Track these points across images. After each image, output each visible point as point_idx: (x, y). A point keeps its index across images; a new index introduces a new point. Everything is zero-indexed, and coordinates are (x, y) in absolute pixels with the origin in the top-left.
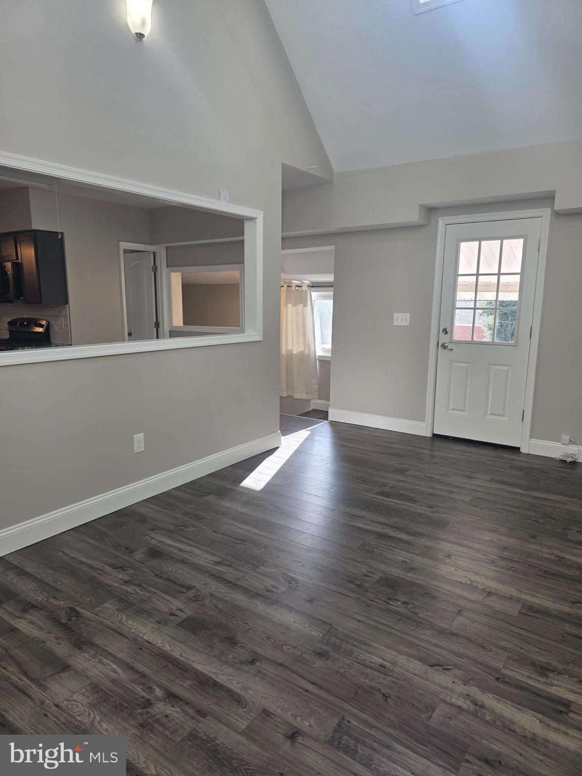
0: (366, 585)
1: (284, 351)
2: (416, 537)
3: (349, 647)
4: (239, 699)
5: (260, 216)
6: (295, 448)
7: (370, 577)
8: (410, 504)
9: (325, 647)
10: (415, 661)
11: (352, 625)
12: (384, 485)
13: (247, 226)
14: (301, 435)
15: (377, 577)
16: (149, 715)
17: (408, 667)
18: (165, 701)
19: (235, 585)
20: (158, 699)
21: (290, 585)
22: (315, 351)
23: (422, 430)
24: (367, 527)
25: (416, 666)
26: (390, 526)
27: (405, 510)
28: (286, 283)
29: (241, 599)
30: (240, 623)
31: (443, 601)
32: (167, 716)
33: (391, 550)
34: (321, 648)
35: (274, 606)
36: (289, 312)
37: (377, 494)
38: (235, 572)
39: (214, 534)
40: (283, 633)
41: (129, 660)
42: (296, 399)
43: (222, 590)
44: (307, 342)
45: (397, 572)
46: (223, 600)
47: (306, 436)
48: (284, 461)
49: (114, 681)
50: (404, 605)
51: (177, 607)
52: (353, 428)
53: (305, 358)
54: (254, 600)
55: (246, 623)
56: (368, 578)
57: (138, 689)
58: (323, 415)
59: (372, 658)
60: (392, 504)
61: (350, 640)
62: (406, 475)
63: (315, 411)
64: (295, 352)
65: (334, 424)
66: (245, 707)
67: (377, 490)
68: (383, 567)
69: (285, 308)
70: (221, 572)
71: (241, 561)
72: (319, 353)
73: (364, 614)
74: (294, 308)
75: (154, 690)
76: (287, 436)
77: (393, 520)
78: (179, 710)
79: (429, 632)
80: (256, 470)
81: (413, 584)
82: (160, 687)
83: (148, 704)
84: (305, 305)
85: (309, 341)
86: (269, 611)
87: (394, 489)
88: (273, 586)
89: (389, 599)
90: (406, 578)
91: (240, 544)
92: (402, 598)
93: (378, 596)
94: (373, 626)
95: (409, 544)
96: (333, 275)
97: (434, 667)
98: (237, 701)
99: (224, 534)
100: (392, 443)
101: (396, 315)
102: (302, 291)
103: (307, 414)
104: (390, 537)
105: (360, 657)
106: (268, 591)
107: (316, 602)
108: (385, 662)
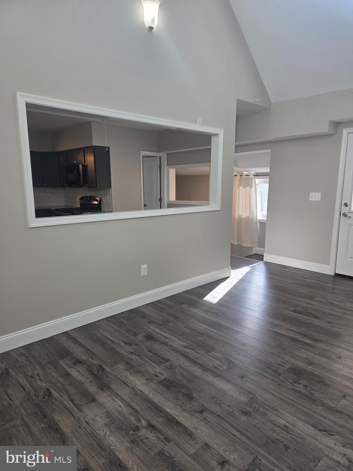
0: (280, 371)
1: (236, 216)
2: (317, 342)
3: (265, 411)
4: (191, 434)
5: (221, 132)
6: (240, 278)
7: (283, 366)
8: (315, 320)
9: (248, 409)
10: (309, 426)
11: (267, 396)
12: (297, 306)
13: (213, 139)
14: (244, 270)
15: (288, 367)
16: (137, 436)
17: (304, 430)
18: (147, 429)
19: (195, 362)
20: (143, 426)
21: (229, 365)
22: (257, 216)
24: (284, 333)
25: (310, 430)
26: (299, 333)
27: (311, 323)
28: (239, 173)
29: (197, 371)
30: (195, 386)
31: (333, 388)
32: (147, 438)
33: (299, 350)
34: (246, 409)
35: (218, 378)
36: (240, 192)
37: (292, 311)
38: (196, 354)
39: (185, 328)
40: (222, 396)
41: (129, 400)
42: (243, 247)
43: (187, 364)
44: (252, 211)
45: (302, 365)
46: (187, 371)
47: (247, 271)
48: (232, 286)
49: (119, 412)
50: (304, 387)
51: (159, 371)
52: (280, 267)
53: (249, 221)
54: (205, 372)
55: (200, 387)
56: (281, 367)
57: (132, 419)
58: (260, 257)
59: (279, 420)
60: (302, 319)
61: (265, 406)
62: (314, 300)
63: (255, 254)
64: (243, 217)
65: (267, 264)
66: (194, 440)
67: (292, 309)
68: (292, 360)
69: (238, 189)
70: (187, 352)
71: (200, 347)
72: (260, 217)
73: (276, 390)
74: (244, 189)
75: (141, 421)
76: (235, 270)
77: (302, 329)
78: (154, 435)
79: (321, 408)
80: (214, 290)
81: (312, 374)
82: (145, 420)
83: (137, 429)
84: (251, 187)
85: (253, 210)
86: (215, 381)
87: (304, 309)
88: (218, 365)
89: (295, 382)
90: (308, 369)
91: (200, 336)
92: (304, 382)
93: (287, 379)
94: (281, 399)
95: (312, 347)
96: (269, 168)
97: (322, 432)
98: (189, 435)
99: (191, 329)
100: (306, 278)
101: (311, 194)
102: (249, 178)
103: (251, 256)
104: (298, 341)
105: (271, 419)
106: (215, 368)
107: (245, 379)
108: (288, 424)
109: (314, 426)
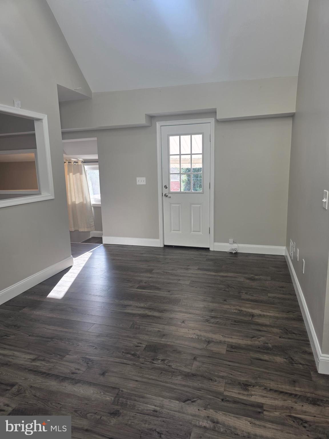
0: (138, 353)
1: (70, 203)
2: (163, 313)
3: (132, 402)
6: (83, 265)
7: (140, 346)
8: (158, 292)
9: (116, 407)
10: (174, 401)
11: (132, 385)
12: (141, 281)
14: (85, 257)
15: (144, 346)
17: (170, 407)
19: (48, 374)
21: (88, 365)
22: (90, 201)
23: (157, 243)
24: (134, 312)
25: (175, 405)
26: (148, 308)
27: (155, 296)
28: (67, 160)
29: (53, 384)
30: (54, 404)
31: (184, 353)
33: (150, 325)
34: (114, 409)
35: (78, 385)
36: (71, 179)
37: (137, 288)
38: (47, 364)
39: (30, 338)
40: (86, 404)
42: (80, 232)
43: (39, 381)
44: (85, 196)
45: (155, 340)
46: (40, 389)
47: (90, 256)
48: (76, 275)
50: (162, 362)
51: (3, 403)
52: (119, 247)
53: (84, 206)
54: (63, 383)
55: (59, 403)
56: (138, 348)
58: (98, 240)
59: (147, 407)
60: (147, 293)
61: (132, 397)
62: (153, 273)
63: (93, 238)
64: (77, 203)
65: (107, 246)
67: (137, 286)
68: (146, 337)
69: (68, 176)
70: (37, 366)
71: (51, 355)
72: (93, 202)
73: (139, 375)
74: (74, 176)
76: (77, 258)
77: (149, 304)
79: (179, 378)
80: (58, 283)
81: (166, 346)
84: (81, 174)
85: (86, 196)
86: (75, 389)
87: (147, 283)
88: (76, 369)
89: (153, 360)
90: (162, 342)
91: (50, 341)
92: (161, 357)
93: (147, 359)
94: (144, 382)
95: (160, 318)
96: (97, 155)
97: (186, 402)
99: (37, 336)
100: (143, 253)
101: (138, 179)
102: (78, 165)
103: (89, 241)
104: (149, 316)
105: (140, 409)
106: (73, 373)
107: (107, 374)
108: (156, 408)
109: (178, 399)
